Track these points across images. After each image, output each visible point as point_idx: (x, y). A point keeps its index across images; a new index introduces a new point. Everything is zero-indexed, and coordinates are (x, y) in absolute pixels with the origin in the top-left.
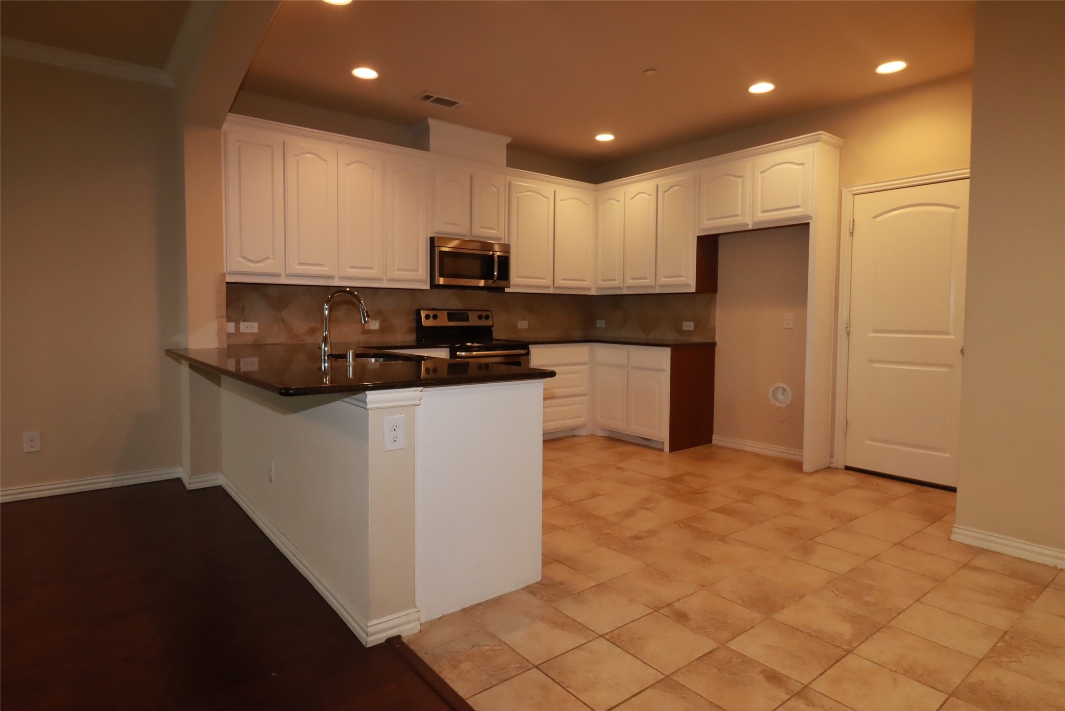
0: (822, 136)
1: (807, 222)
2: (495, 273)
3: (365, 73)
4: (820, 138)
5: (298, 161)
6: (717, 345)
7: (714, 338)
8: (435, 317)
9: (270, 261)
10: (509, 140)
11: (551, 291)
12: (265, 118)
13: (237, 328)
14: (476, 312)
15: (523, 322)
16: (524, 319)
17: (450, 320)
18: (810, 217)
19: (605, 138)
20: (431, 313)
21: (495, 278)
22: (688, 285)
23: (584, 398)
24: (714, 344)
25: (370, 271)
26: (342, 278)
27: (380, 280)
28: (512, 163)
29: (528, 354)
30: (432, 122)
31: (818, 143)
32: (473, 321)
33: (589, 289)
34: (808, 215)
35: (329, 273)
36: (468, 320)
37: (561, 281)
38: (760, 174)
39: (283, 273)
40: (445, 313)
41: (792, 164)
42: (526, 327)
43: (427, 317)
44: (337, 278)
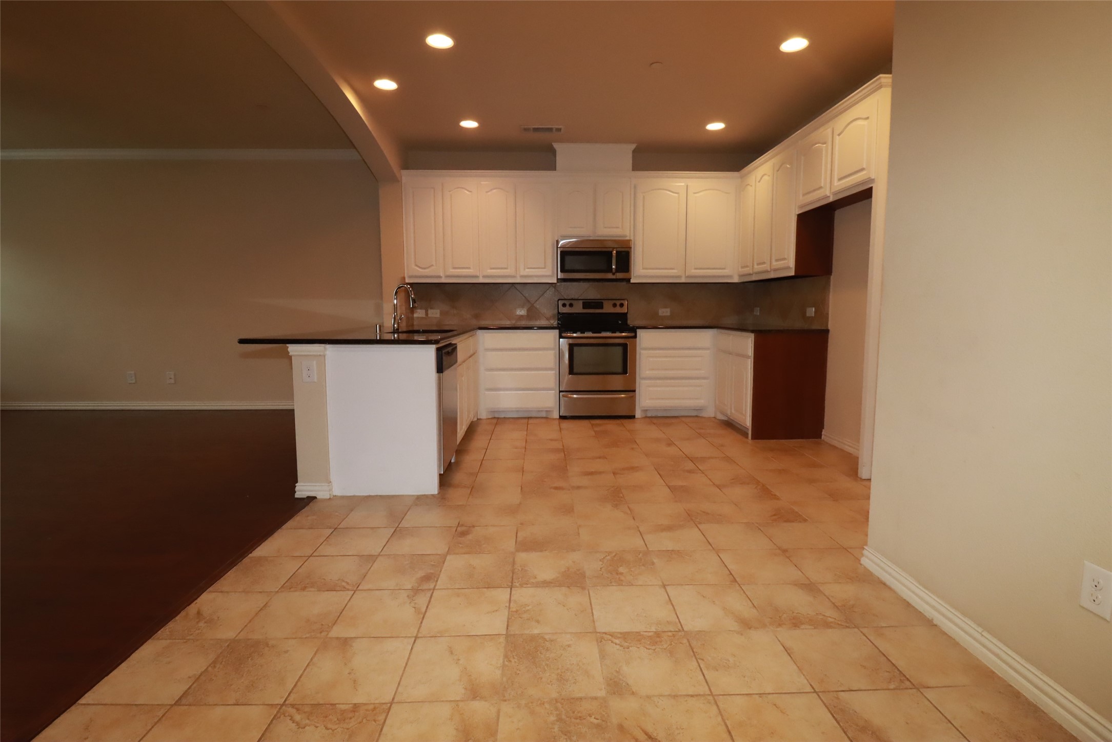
0: (883, 80)
1: (871, 186)
2: (614, 267)
3: (469, 124)
4: (881, 83)
5: (451, 195)
6: (830, 331)
7: (827, 325)
8: (571, 305)
9: (433, 268)
10: (633, 146)
11: (683, 280)
12: (425, 169)
13: (427, 314)
14: (610, 301)
15: (664, 310)
16: (666, 307)
17: (584, 308)
18: (872, 181)
19: (716, 126)
20: (567, 303)
21: (614, 271)
22: (788, 268)
23: (705, 381)
24: (827, 331)
25: (505, 271)
26: (484, 277)
27: (514, 277)
28: (637, 167)
29: (635, 337)
30: (556, 146)
31: (882, 89)
32: (608, 308)
33: (731, 277)
34: (870, 178)
35: (474, 274)
36: (602, 307)
37: (693, 271)
38: (837, 137)
39: (443, 276)
40: (581, 302)
41: (860, 120)
42: (668, 314)
43: (564, 305)
44: (481, 277)
